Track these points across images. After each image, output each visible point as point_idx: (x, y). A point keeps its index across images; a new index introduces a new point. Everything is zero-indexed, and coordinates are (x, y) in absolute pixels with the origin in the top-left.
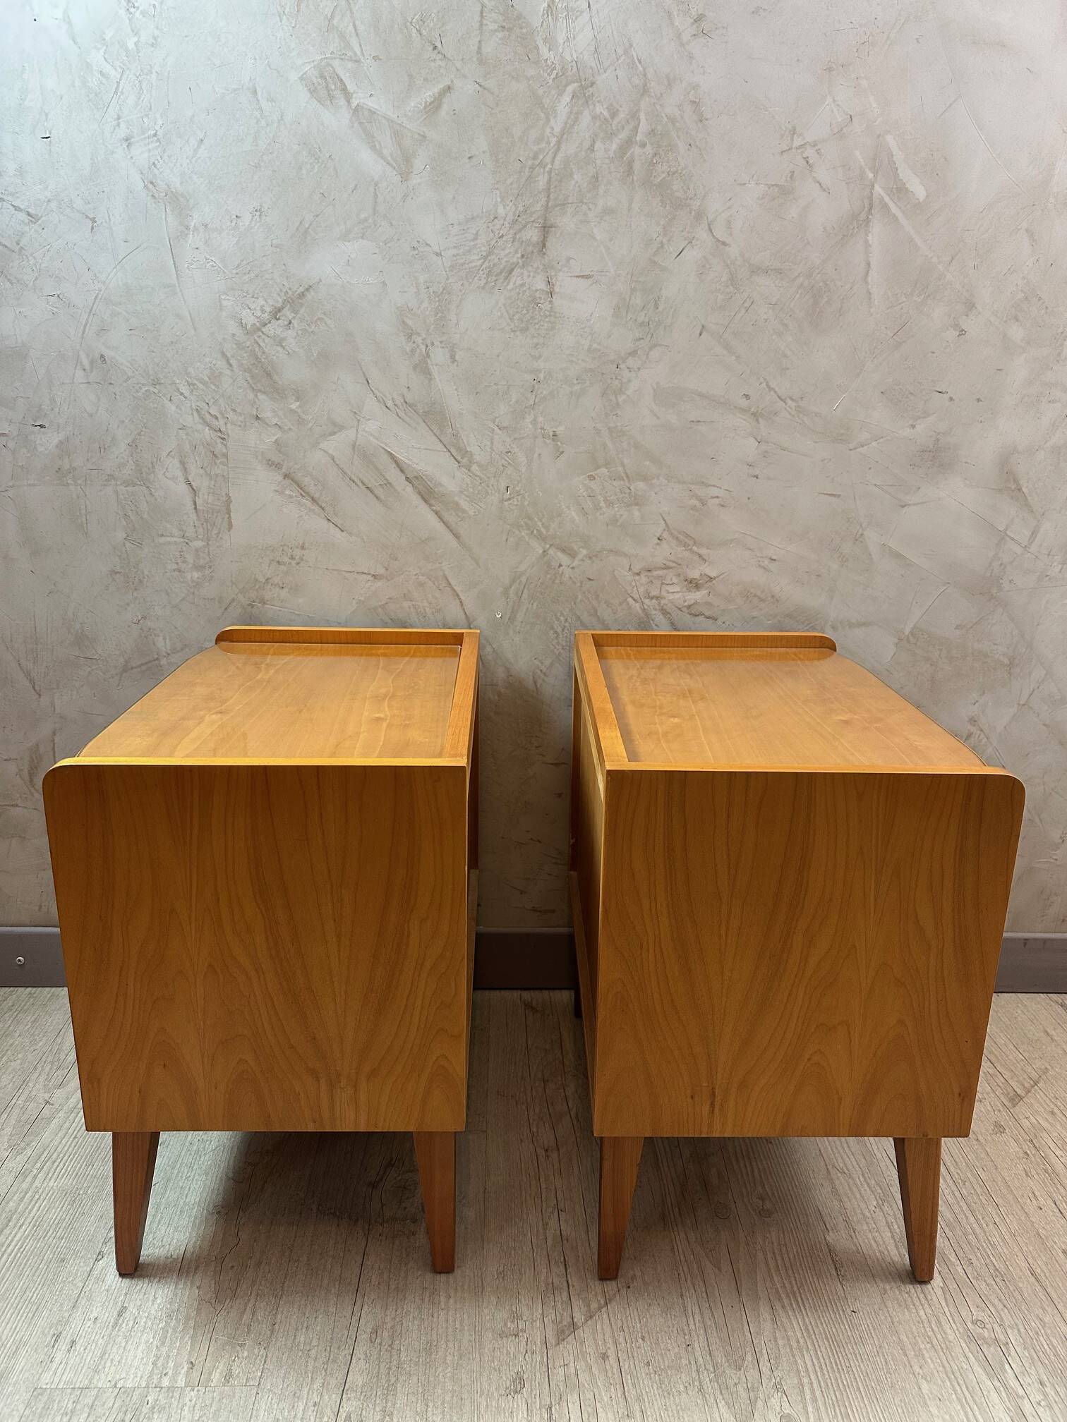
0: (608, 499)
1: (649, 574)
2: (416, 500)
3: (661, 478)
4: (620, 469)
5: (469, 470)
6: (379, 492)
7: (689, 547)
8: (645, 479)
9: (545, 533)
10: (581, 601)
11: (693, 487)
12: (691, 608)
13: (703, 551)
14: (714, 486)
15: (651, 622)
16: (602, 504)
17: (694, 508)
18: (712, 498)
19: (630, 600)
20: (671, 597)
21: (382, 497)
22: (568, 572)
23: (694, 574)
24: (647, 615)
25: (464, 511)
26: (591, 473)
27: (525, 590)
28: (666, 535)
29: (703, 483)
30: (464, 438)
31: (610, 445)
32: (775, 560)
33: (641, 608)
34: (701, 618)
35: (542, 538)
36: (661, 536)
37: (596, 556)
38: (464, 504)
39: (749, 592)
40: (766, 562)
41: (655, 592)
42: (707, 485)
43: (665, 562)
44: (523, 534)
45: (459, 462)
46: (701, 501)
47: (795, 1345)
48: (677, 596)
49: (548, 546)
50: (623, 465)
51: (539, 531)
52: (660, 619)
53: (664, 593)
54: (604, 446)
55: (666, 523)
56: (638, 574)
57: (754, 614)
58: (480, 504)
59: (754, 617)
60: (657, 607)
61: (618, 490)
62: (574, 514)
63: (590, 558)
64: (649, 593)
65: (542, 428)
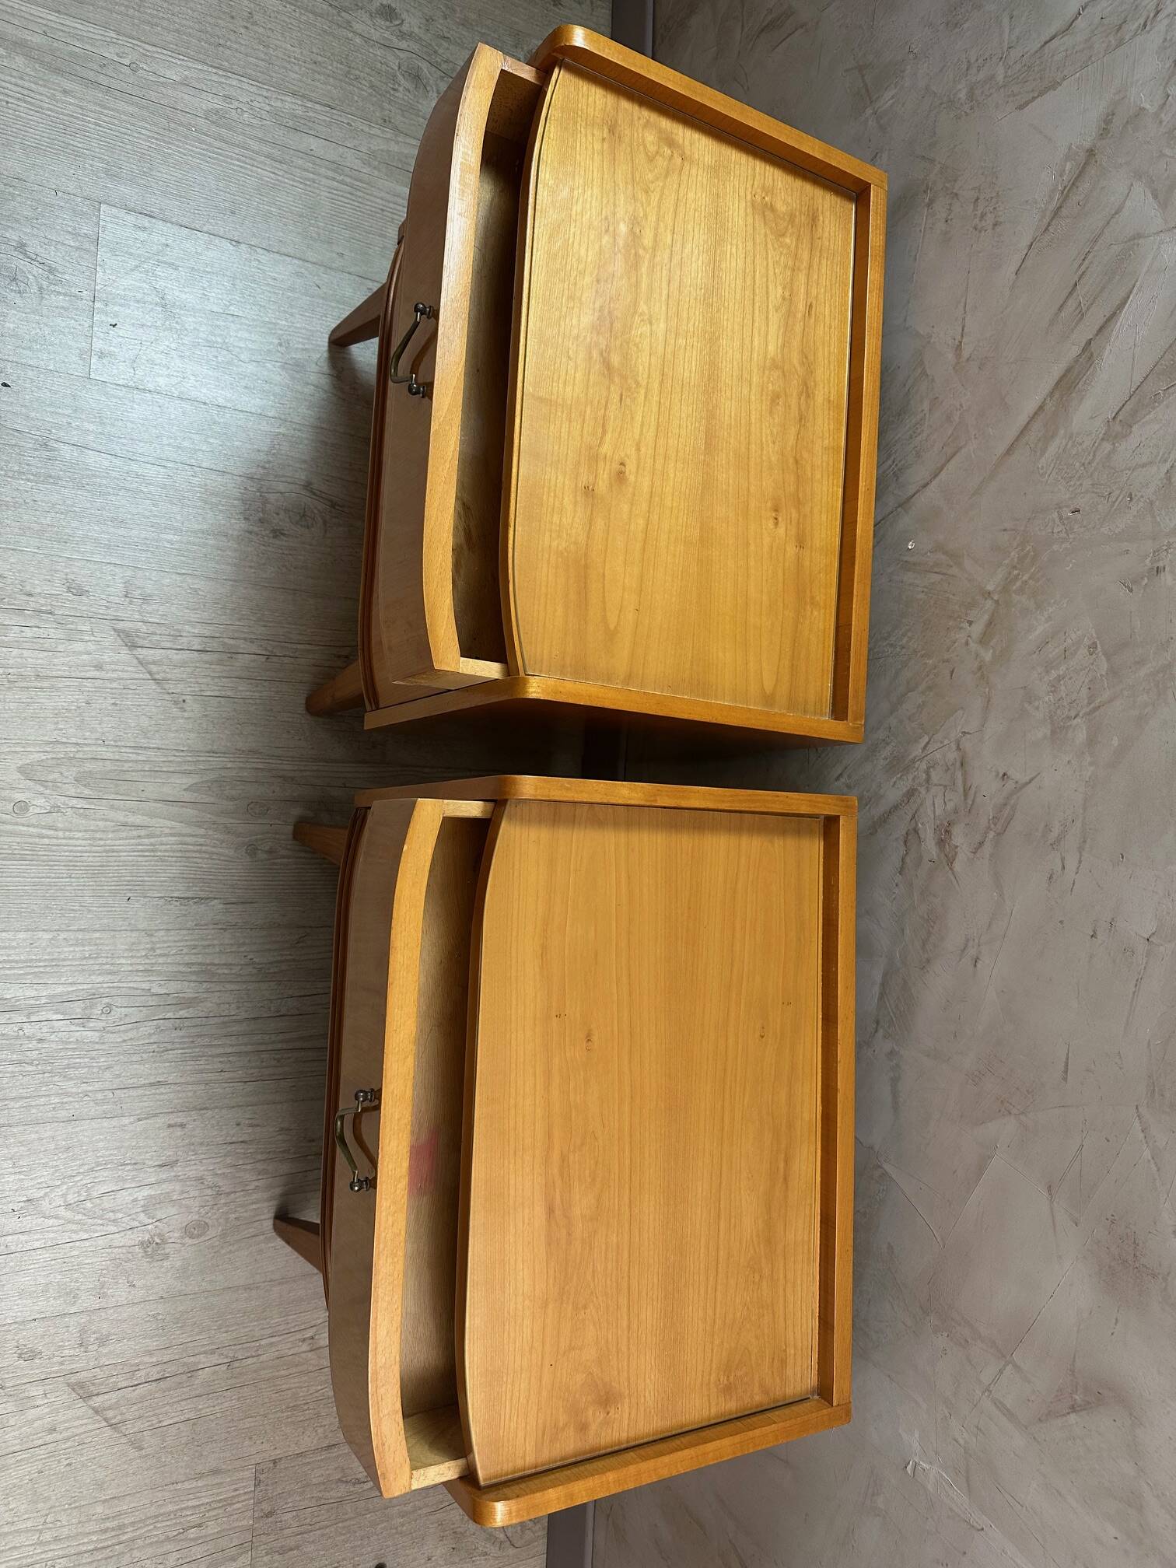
0: (1062, 682)
1: (958, 764)
2: (1057, 371)
3: (1092, 768)
4: (1106, 695)
5: (1103, 439)
6: (1072, 304)
7: (992, 826)
8: (1091, 742)
9: (1014, 588)
10: (925, 663)
11: (1078, 824)
12: (913, 835)
13: (987, 848)
14: (1080, 862)
15: (899, 776)
16: (1054, 674)
17: (1048, 828)
18: (1063, 859)
19: (926, 739)
20: (929, 802)
21: (1063, 314)
22: (961, 636)
23: (959, 837)
24: (906, 770)
25: (1043, 451)
26: (1099, 646)
27: (941, 576)
28: (1010, 785)
29: (1085, 842)
30: (1152, 416)
31: (1142, 672)
32: (975, 966)
33: (915, 758)
34: (902, 850)
35: (1005, 589)
36: (1008, 777)
37: (983, 676)
38: (1053, 449)
39: (935, 923)
40: (972, 952)
41: (935, 776)
42: (1081, 850)
43: (973, 789)
44: (1012, 554)
45: (1114, 418)
46: (1059, 840)
47: (98, 835)
48: (930, 812)
49: (996, 598)
50: (1111, 701)
51: (1017, 577)
52: (904, 785)
53: (933, 790)
54: (1141, 663)
55: (1027, 784)
56: (958, 748)
57: (907, 932)
58: (1054, 473)
59: (903, 930)
60: (917, 781)
61: (1074, 697)
62: (1039, 630)
63: (980, 668)
64: (933, 767)
65: (1169, 545)
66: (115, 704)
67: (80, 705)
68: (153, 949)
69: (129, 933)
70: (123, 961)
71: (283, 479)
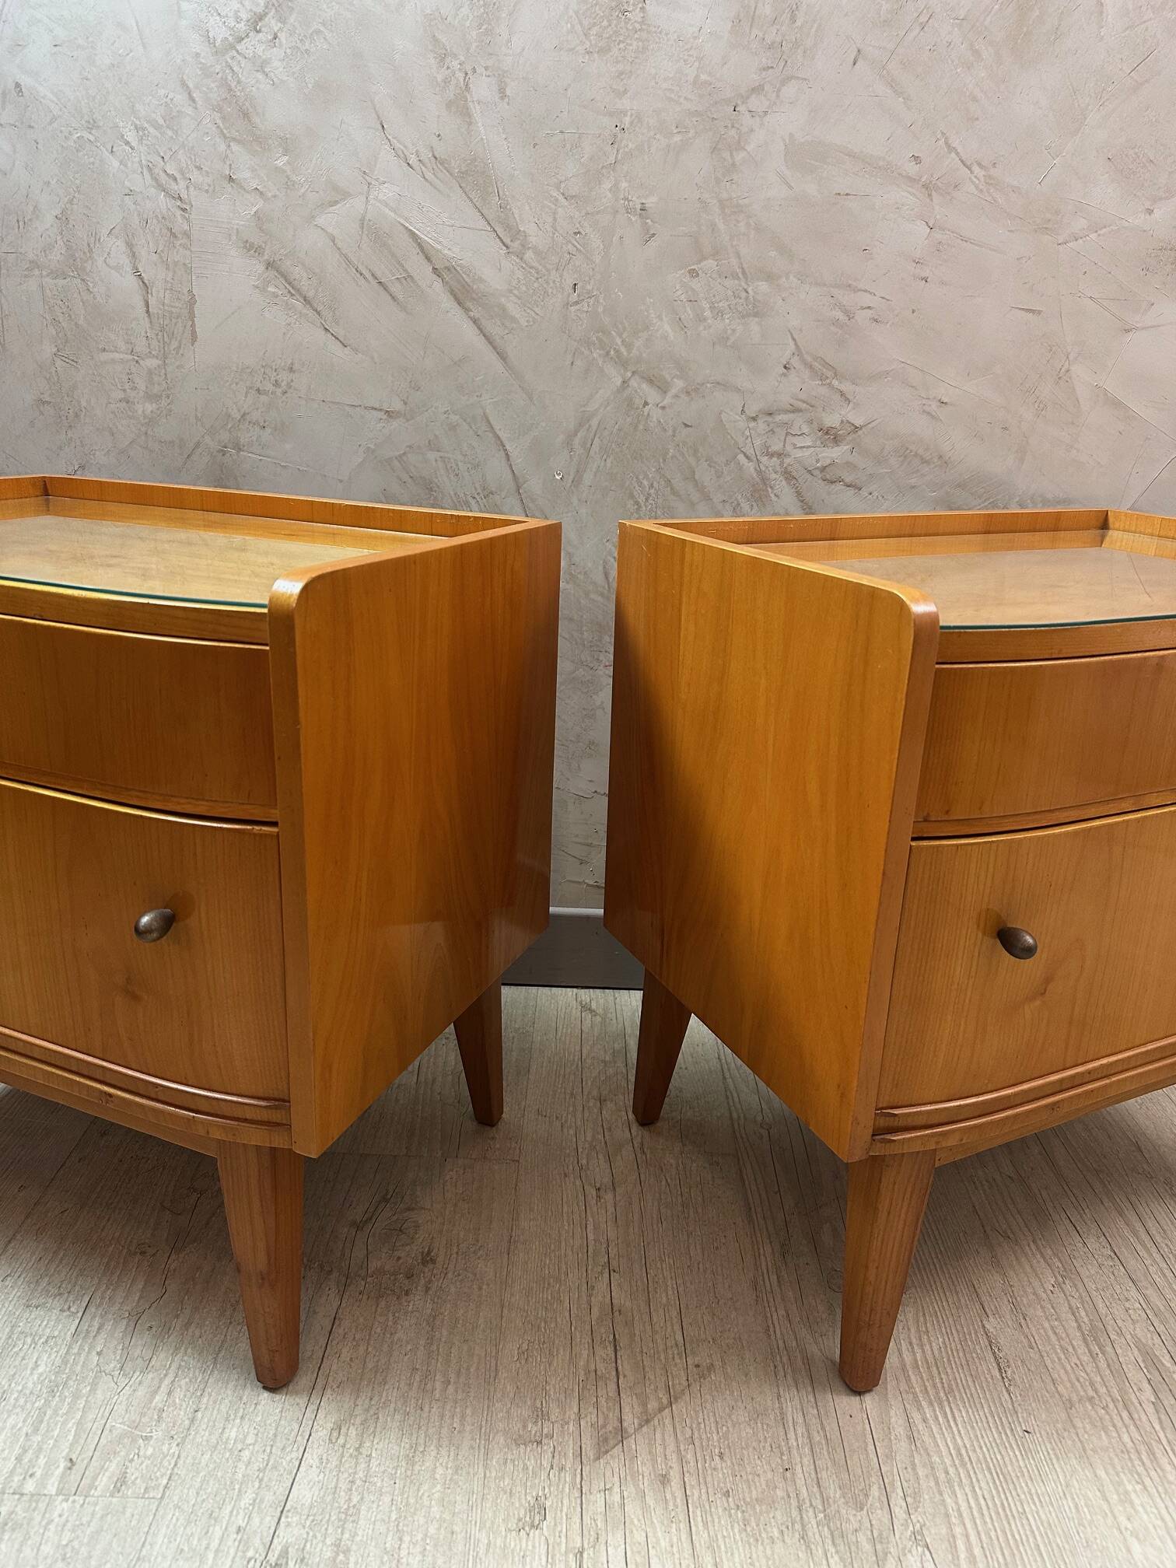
0: (716, 305)
1: (770, 419)
2: (447, 302)
3: (791, 277)
4: (734, 261)
5: (521, 259)
6: (396, 289)
7: (828, 381)
8: (770, 277)
9: (625, 353)
10: (672, 457)
11: (835, 292)
12: (828, 475)
13: (846, 387)
14: (866, 291)
15: (770, 490)
16: (707, 313)
17: (836, 322)
18: (863, 308)
19: (741, 457)
20: (799, 454)
21: (400, 297)
22: (656, 414)
23: (832, 420)
24: (764, 480)
25: (513, 319)
26: (693, 267)
27: (596, 439)
28: (795, 362)
29: (850, 286)
30: (516, 211)
31: (721, 226)
32: (946, 403)
33: (756, 470)
34: (839, 486)
35: (622, 363)
36: (788, 363)
37: (696, 390)
38: (513, 309)
39: (907, 449)
40: (934, 406)
41: (776, 447)
42: (856, 290)
43: (792, 401)
44: (595, 355)
45: (507, 247)
46: (847, 313)
47: (942, 1476)
48: (807, 453)
49: (629, 374)
50: (738, 256)
51: (617, 351)
52: (781, 486)
53: (789, 448)
54: (713, 227)
55: (796, 344)
56: (754, 419)
57: (913, 481)
58: (536, 309)
59: (913, 487)
60: (778, 468)
61: (730, 293)
62: (667, 327)
63: (688, 393)
64: (768, 448)
65: (626, 199)
66: (721, 1456)
67: (732, 1505)
68: (1091, 1399)
69: (1081, 1432)
70: (1126, 1438)
71: (347, 1251)
